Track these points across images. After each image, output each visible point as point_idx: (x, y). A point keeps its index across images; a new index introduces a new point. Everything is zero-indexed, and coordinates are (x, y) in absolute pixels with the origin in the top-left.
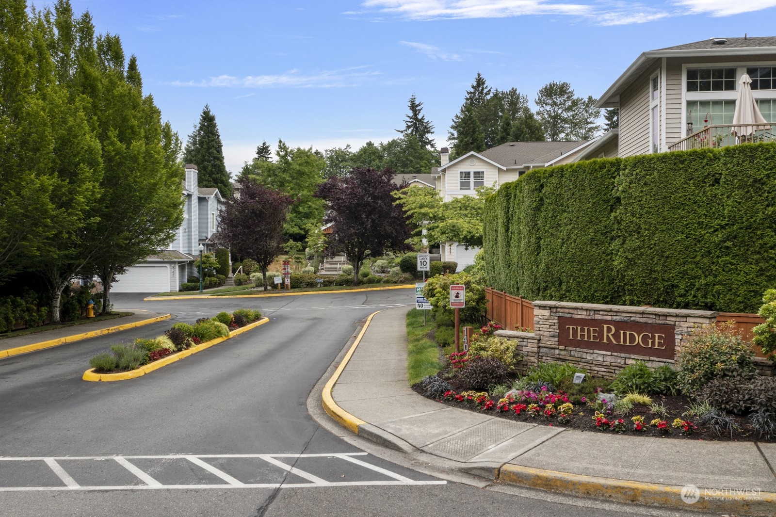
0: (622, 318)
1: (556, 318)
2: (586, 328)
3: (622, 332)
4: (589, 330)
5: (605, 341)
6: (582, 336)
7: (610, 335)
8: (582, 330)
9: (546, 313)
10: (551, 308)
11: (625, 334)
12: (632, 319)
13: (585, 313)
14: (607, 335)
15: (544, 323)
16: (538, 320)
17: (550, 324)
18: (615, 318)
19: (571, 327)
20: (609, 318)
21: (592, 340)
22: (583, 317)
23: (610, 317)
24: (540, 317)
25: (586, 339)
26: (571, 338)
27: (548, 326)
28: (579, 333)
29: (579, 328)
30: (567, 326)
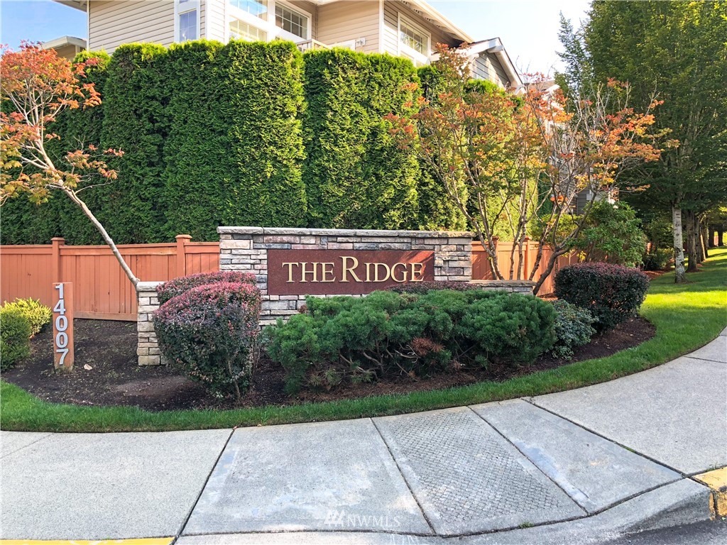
0: (369, 245)
1: (265, 251)
2: (315, 264)
3: (368, 264)
4: (319, 267)
5: (344, 279)
6: (309, 276)
7: (351, 270)
8: (309, 267)
9: (244, 243)
10: (254, 235)
11: (372, 266)
12: (380, 246)
13: (313, 241)
14: (348, 271)
16: (229, 256)
17: (252, 262)
18: (357, 245)
19: (290, 264)
20: (350, 246)
21: (324, 280)
24: (234, 252)
25: (315, 280)
26: (290, 280)
27: (249, 266)
28: (304, 272)
29: (304, 264)
30: (283, 264)
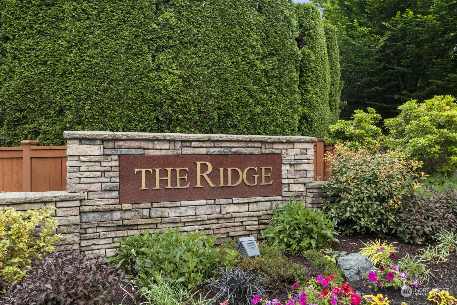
0: (222, 150)
1: (116, 157)
2: (169, 170)
3: (222, 169)
4: (174, 172)
5: (199, 185)
6: (163, 182)
7: (205, 175)
8: (163, 173)
9: (95, 150)
10: (103, 140)
11: (225, 171)
12: (233, 150)
13: (166, 146)
14: (202, 177)
15: (91, 169)
16: (78, 164)
17: (103, 169)
18: (212, 150)
19: (143, 171)
20: (203, 151)
21: (178, 186)
22: (164, 153)
23: (205, 149)
24: (82, 158)
25: (169, 186)
26: (144, 187)
27: (99, 174)
28: (158, 178)
29: (157, 170)
30: (136, 170)
